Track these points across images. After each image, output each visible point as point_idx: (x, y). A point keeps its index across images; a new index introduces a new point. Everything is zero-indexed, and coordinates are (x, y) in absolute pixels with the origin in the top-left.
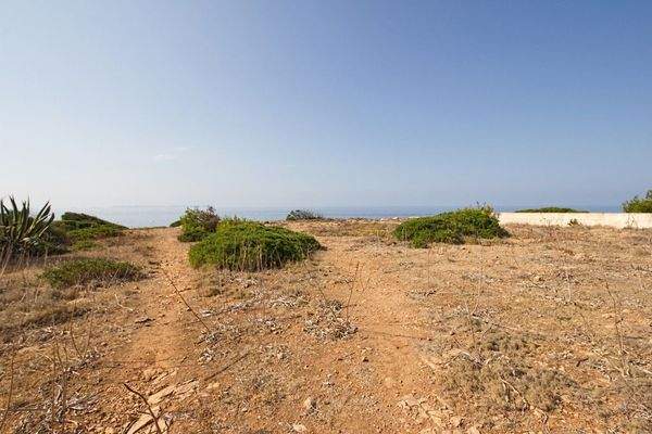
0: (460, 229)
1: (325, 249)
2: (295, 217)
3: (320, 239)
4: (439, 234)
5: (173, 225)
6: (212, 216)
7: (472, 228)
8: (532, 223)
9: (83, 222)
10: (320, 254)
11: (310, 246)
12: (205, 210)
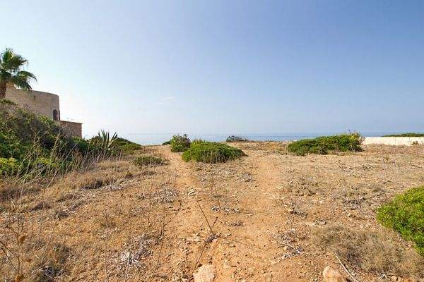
0: (327, 146)
1: (247, 156)
2: (232, 139)
3: (245, 152)
4: (312, 149)
5: (164, 144)
6: (186, 139)
7: (335, 145)
8: (387, 143)
9: (122, 142)
10: (243, 158)
11: (240, 154)
12: (182, 135)
